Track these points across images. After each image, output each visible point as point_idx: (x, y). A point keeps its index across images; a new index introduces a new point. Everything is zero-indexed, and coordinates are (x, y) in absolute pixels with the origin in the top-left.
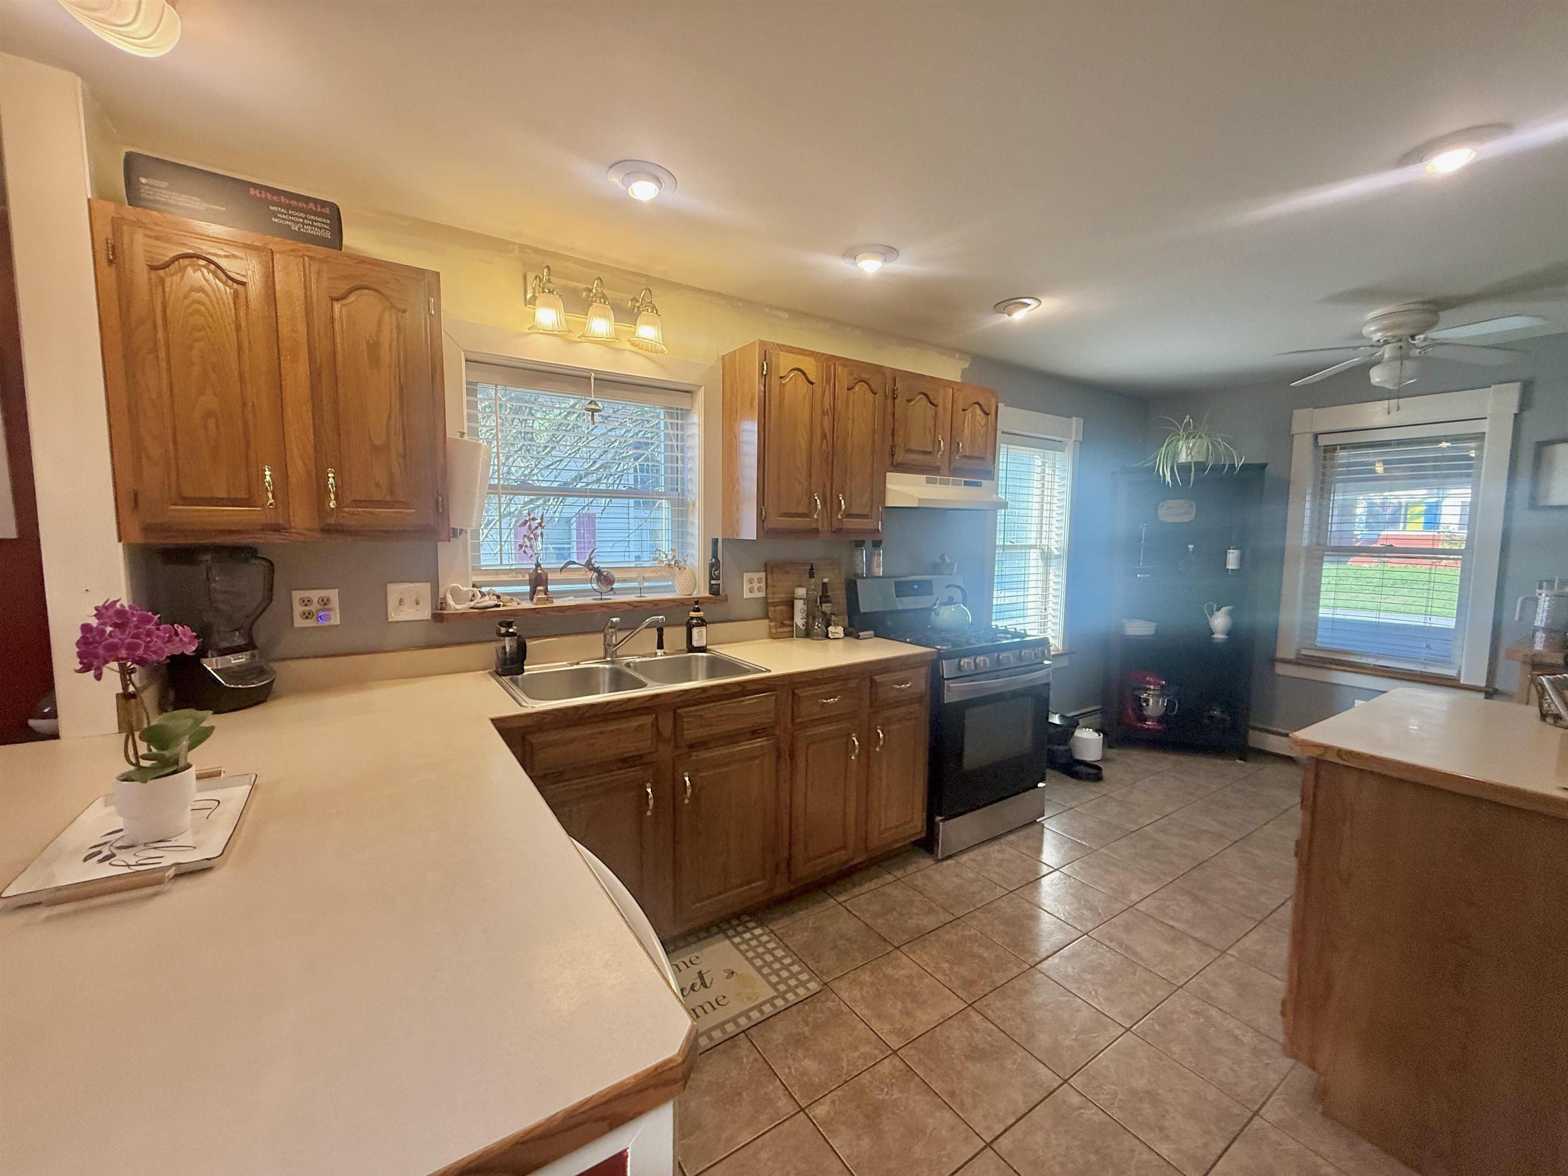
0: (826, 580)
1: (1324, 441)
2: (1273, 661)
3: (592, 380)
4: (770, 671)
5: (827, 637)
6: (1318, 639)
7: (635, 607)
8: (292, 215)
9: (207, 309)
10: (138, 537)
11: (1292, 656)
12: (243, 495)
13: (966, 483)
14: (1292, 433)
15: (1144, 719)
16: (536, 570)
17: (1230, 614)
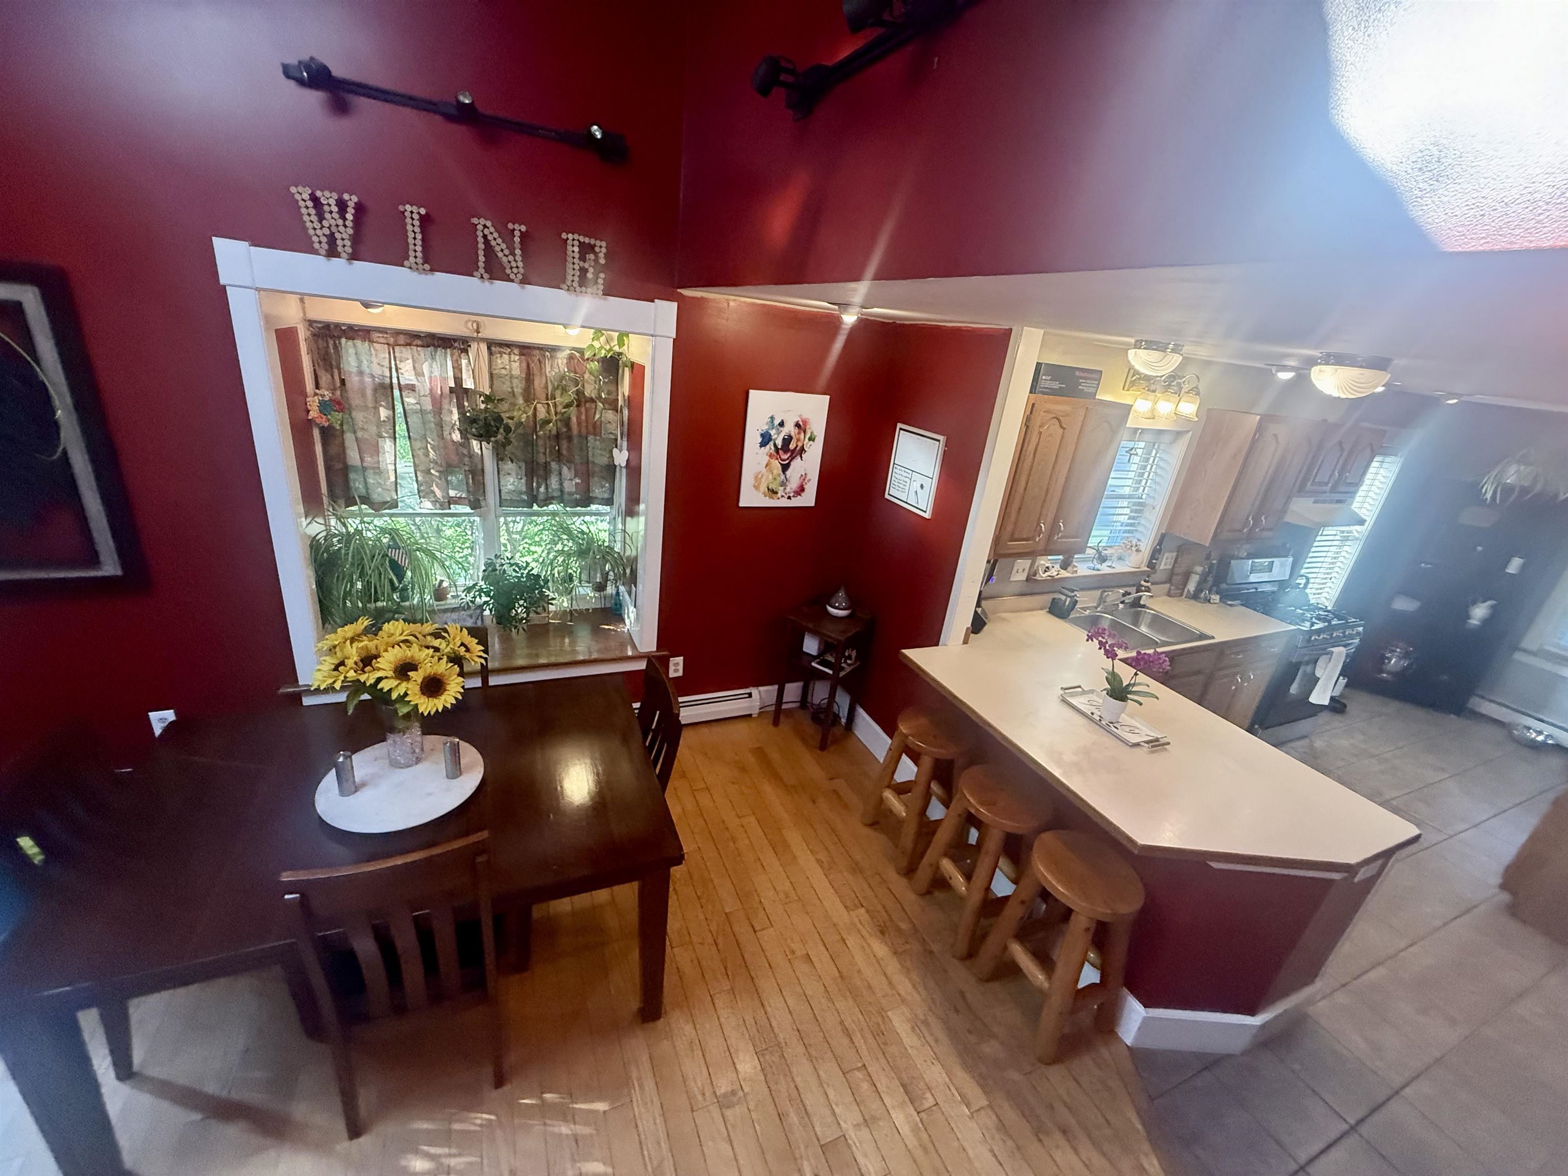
2: (1516, 648)
3: (1138, 432)
4: (1213, 638)
5: (1209, 601)
7: (1115, 576)
8: (1085, 383)
11: (1534, 649)
13: (1337, 502)
15: (1382, 671)
17: (1492, 607)
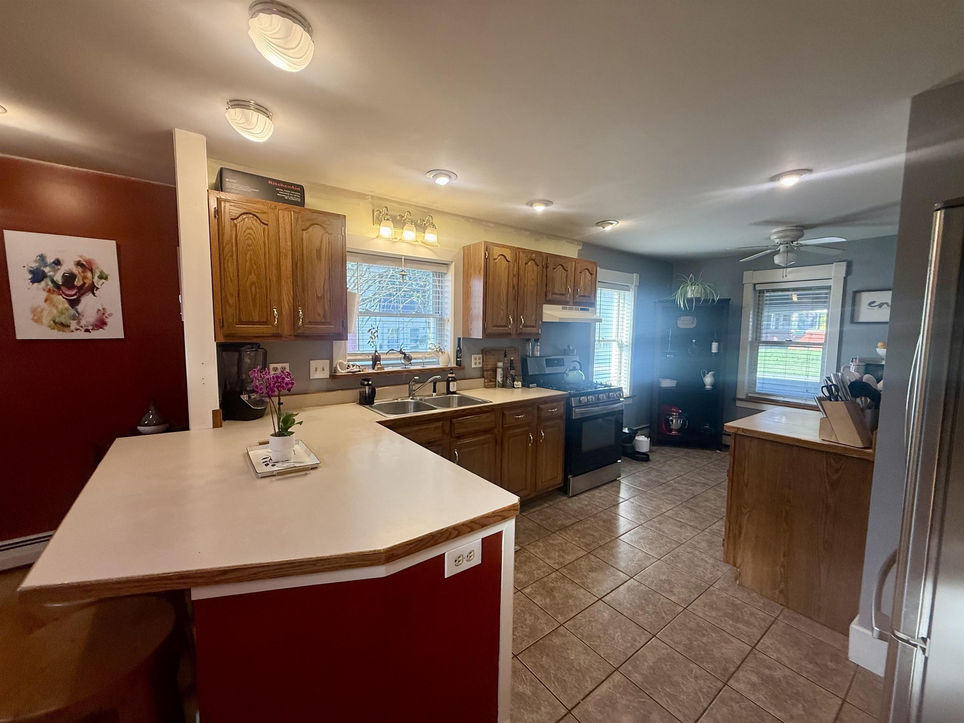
0: (512, 358)
1: (758, 287)
2: (735, 399)
3: (403, 260)
4: (492, 402)
5: (514, 387)
6: (757, 389)
7: (422, 372)
8: (285, 192)
9: (253, 237)
10: (222, 340)
11: (744, 397)
12: (264, 320)
13: (581, 309)
14: (744, 283)
15: (671, 431)
16: (375, 353)
17: (714, 375)
